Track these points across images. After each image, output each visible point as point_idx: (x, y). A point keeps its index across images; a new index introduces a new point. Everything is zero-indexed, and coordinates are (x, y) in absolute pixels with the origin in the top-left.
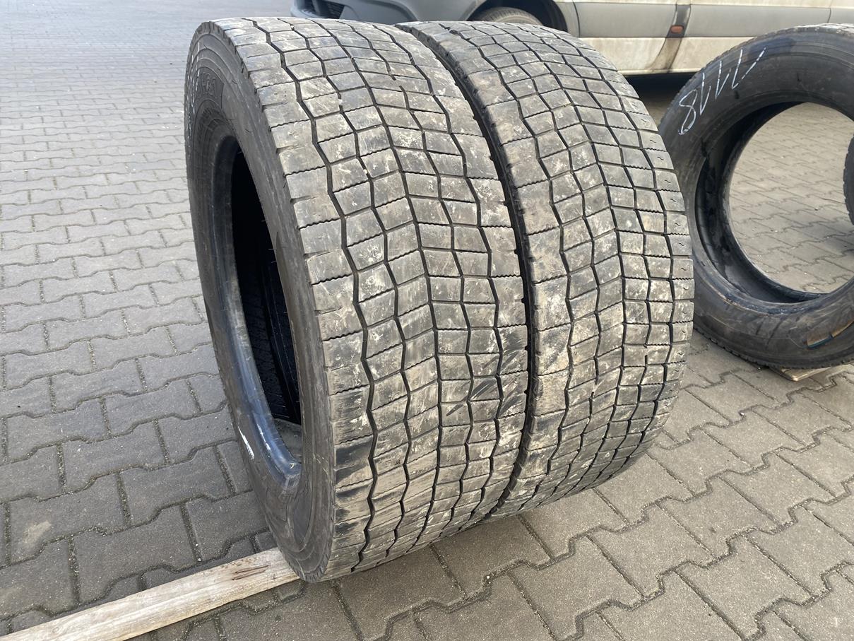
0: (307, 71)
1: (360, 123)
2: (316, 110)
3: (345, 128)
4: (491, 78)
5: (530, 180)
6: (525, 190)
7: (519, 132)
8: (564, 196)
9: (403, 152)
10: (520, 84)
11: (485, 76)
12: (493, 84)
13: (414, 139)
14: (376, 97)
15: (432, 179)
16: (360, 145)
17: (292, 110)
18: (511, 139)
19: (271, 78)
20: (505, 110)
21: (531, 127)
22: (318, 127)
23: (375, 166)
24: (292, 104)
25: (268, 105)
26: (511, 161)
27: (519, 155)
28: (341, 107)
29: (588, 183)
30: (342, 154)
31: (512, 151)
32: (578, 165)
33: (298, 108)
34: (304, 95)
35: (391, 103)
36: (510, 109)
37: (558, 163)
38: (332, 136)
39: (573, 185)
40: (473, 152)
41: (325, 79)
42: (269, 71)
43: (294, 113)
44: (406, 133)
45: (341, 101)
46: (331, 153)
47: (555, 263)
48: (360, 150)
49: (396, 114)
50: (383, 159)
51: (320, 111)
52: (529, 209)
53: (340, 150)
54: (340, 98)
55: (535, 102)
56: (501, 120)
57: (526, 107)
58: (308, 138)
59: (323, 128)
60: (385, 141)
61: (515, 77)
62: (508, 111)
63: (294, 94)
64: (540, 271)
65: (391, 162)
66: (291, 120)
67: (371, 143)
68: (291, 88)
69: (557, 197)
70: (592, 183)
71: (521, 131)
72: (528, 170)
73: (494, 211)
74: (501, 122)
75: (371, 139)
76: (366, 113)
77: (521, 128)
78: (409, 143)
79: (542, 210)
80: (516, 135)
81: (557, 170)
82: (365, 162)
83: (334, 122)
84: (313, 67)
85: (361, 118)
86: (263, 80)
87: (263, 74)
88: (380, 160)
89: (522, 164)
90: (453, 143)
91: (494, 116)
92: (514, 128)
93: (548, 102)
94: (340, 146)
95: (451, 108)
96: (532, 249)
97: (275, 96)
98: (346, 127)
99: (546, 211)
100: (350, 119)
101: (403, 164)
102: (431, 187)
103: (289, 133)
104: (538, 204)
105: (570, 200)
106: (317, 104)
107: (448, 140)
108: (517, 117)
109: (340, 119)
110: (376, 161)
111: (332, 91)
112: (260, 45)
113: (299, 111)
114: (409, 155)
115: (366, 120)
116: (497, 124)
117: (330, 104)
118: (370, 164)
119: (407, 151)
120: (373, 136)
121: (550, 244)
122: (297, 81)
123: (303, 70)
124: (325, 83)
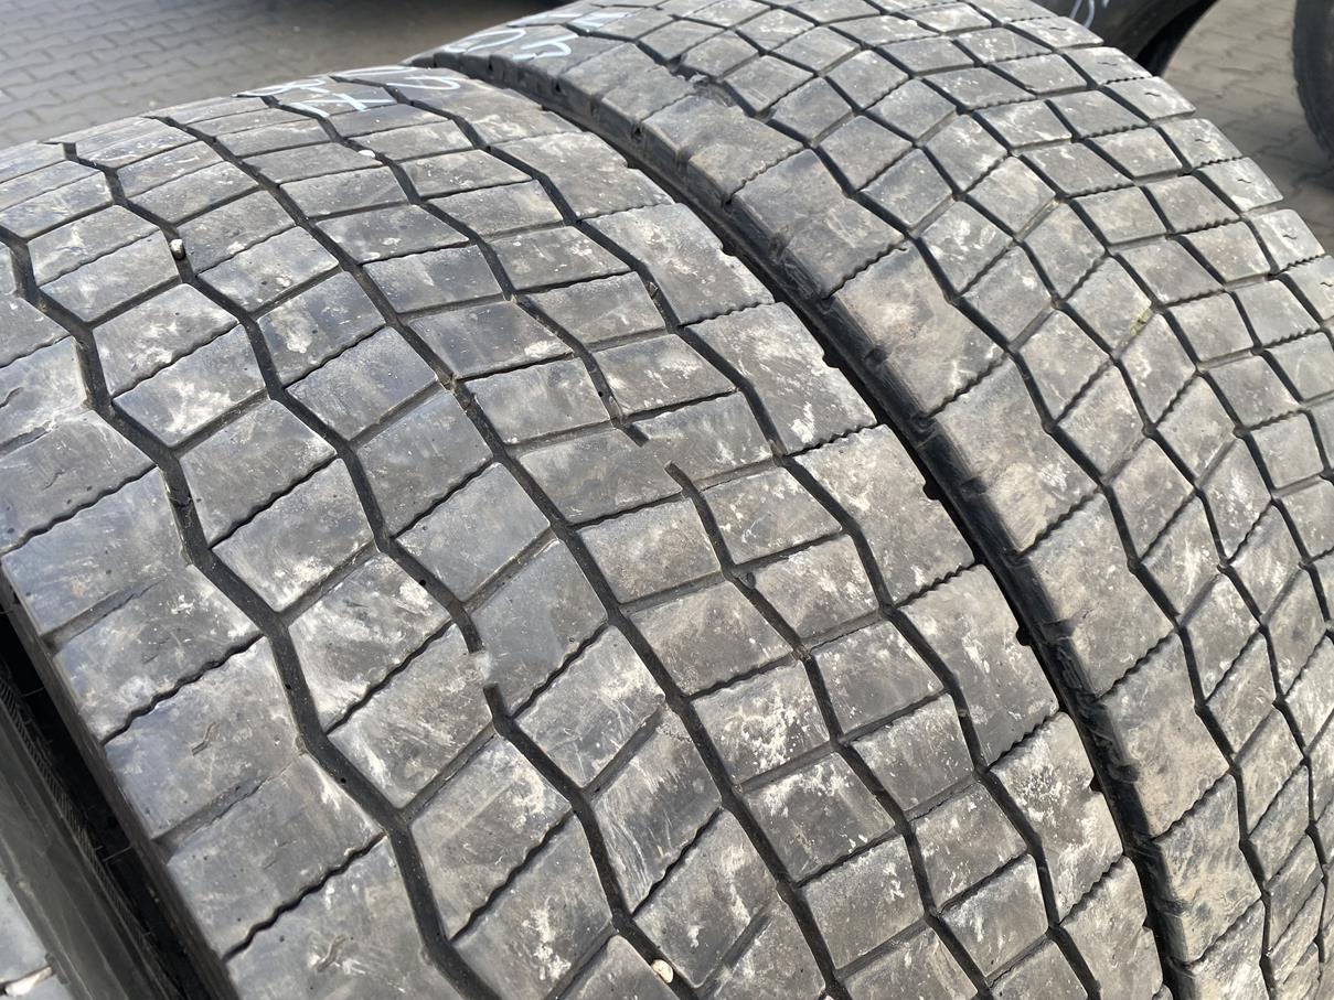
0: (300, 543)
1: (587, 744)
2: (396, 769)
3: (539, 808)
4: (909, 287)
5: (1129, 659)
6: (1125, 700)
7: (1057, 488)
8: (1225, 665)
9: (775, 796)
10: (997, 281)
11: (890, 282)
12: (923, 315)
13: (791, 714)
14: (607, 572)
15: (890, 856)
16: (619, 863)
17: (293, 819)
18: (1042, 524)
19: (153, 648)
20: (996, 410)
21: (1087, 452)
22: (430, 861)
23: (694, 932)
24: (285, 777)
25: (181, 827)
26: (1066, 611)
27: (1083, 578)
28: (493, 694)
29: (1269, 586)
30: (560, 947)
31: (1058, 574)
32: (1232, 534)
33: (316, 790)
34: (329, 698)
35: (670, 573)
36: (1007, 404)
37: (1187, 554)
38: (498, 877)
39: (1237, 611)
40: (973, 653)
41: (388, 565)
42: (135, 606)
43: (309, 830)
44: (758, 702)
45: (484, 663)
46: (515, 974)
47: (1232, 886)
48: (624, 882)
49: (700, 621)
50: (715, 876)
51: (415, 764)
52: (1147, 757)
53: (548, 935)
54: (474, 641)
55: (1065, 340)
56: (995, 457)
57: (1047, 375)
58: (403, 945)
59: (452, 855)
60: (698, 786)
61: (972, 257)
62: (1006, 415)
63: (282, 714)
64: (1199, 931)
65: (743, 875)
66: (306, 875)
67: (649, 828)
68: (260, 682)
69: (1209, 678)
70: (1278, 577)
71: (1063, 483)
72: (1118, 625)
73: (1080, 840)
74: (995, 469)
75: (646, 809)
76: (594, 682)
77: (1058, 470)
78: (779, 741)
79: (1180, 743)
80: (1050, 501)
81: (1191, 581)
82: (655, 936)
83: (486, 800)
84: (322, 510)
85: (584, 718)
86: (121, 674)
87: (116, 634)
88: (706, 891)
89: (1097, 612)
90: (911, 652)
91: (970, 449)
92: (1041, 475)
93: (1096, 325)
94: (542, 917)
95: (857, 490)
96: (1176, 882)
97: (197, 760)
98: (540, 798)
99: (1192, 740)
100: (544, 747)
101: (785, 852)
102: (896, 891)
103: (314, 960)
104: (1168, 729)
105: (1242, 669)
106: (393, 730)
107: (893, 649)
108: (1038, 431)
109: (507, 769)
110: (696, 904)
111: (434, 623)
112: (65, 433)
113: (328, 810)
114: (797, 798)
115: (605, 717)
116: (986, 477)
117: (448, 704)
118: (674, 932)
119: (786, 786)
120: (650, 782)
121: (1218, 839)
122: (273, 624)
123: (285, 542)
124: (392, 588)
